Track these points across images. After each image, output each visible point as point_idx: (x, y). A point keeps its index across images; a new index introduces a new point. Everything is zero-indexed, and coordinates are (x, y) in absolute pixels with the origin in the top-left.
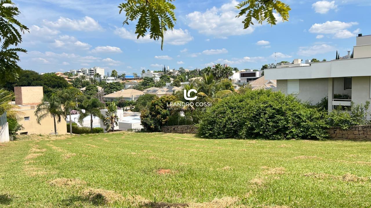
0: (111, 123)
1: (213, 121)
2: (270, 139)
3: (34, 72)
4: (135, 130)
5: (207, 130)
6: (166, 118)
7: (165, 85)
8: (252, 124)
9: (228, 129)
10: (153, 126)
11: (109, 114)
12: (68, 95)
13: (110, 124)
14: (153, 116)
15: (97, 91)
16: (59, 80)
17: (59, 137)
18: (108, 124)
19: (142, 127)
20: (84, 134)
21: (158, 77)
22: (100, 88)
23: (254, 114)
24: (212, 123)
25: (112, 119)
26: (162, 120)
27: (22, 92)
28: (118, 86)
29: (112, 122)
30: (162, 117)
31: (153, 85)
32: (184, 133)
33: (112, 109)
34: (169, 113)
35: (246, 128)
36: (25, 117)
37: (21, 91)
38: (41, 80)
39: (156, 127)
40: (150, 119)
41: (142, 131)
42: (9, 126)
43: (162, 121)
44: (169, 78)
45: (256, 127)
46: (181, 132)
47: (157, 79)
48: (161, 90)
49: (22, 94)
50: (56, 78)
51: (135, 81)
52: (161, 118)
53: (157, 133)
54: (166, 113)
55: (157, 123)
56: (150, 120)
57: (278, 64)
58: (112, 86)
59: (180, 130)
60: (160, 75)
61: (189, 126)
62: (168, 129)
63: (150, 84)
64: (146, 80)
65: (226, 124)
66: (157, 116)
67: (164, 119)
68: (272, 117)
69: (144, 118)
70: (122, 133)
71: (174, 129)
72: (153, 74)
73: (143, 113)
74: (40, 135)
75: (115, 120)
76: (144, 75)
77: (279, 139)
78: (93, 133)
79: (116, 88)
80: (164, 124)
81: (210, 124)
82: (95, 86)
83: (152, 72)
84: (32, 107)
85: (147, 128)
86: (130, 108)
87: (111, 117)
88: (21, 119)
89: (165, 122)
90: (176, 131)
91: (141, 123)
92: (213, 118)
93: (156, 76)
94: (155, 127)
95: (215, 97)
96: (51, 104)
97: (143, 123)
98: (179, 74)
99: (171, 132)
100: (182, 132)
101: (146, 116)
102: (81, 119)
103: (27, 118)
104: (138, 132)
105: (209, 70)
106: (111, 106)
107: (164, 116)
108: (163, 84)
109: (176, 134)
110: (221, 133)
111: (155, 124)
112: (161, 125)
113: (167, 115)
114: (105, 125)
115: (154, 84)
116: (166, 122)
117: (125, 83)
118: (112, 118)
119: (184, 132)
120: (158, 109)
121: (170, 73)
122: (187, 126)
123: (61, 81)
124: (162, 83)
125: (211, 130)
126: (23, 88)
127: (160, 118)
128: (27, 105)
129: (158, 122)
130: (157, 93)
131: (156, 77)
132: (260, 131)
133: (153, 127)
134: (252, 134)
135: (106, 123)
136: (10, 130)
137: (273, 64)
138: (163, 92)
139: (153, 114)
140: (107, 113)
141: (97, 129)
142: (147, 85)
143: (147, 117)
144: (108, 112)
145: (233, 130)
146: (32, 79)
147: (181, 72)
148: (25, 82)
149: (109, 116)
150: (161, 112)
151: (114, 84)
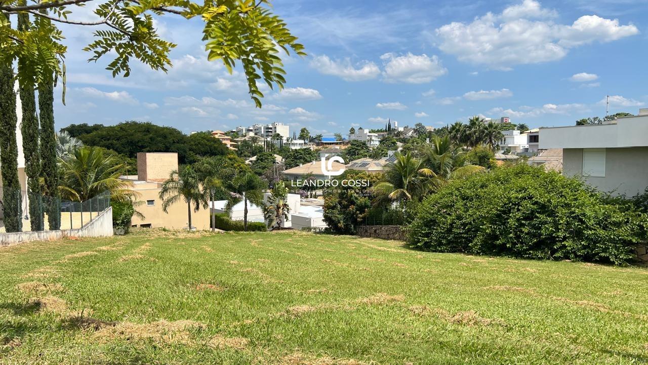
0: (276, 216)
1: (431, 221)
2: (525, 259)
3: (175, 130)
4: (315, 229)
5: (420, 236)
6: (364, 212)
7: (387, 154)
8: (494, 228)
9: (455, 235)
10: (341, 225)
11: (273, 201)
12: (210, 167)
13: (274, 218)
14: (343, 207)
15: (274, 162)
16: (212, 143)
17: (192, 234)
18: (272, 217)
19: (324, 225)
20: (231, 232)
21: (376, 140)
22: (279, 158)
23: (497, 210)
24: (430, 223)
26: (358, 214)
27: (148, 161)
28: (308, 156)
29: (278, 214)
30: (357, 210)
31: (366, 154)
32: (391, 239)
33: (278, 193)
34: (369, 204)
35: (483, 236)
36: (148, 201)
37: (146, 159)
38: (185, 142)
41: (327, 231)
42: (114, 212)
43: (357, 216)
44: (394, 143)
45: (501, 234)
46: (386, 237)
47: (376, 143)
48: (375, 163)
49: (148, 164)
50: (208, 141)
51: (337, 147)
52: (356, 211)
53: (347, 236)
54: (365, 203)
55: (349, 219)
56: (338, 214)
57: (606, 117)
58: (298, 155)
59: (384, 233)
60: (381, 137)
61: (399, 227)
62: (366, 231)
63: (362, 152)
64: (354, 145)
65: (452, 227)
66: (349, 208)
67: (361, 213)
68: (530, 217)
69: (328, 209)
70: (292, 234)
71: (375, 231)
72: (369, 136)
73: (327, 202)
74: (164, 230)
75: (284, 211)
76: (353, 137)
77: (540, 259)
78: (247, 230)
79: (304, 158)
80: (359, 222)
81: (426, 226)
82: (271, 155)
83: (366, 131)
84: (159, 185)
85: (334, 228)
86: (323, 192)
87: (277, 206)
88: (141, 203)
89: (362, 218)
90: (379, 235)
91: (324, 218)
92: (433, 214)
93: (373, 138)
94: (346, 226)
95: (452, 177)
96: (184, 181)
97: (327, 219)
98: (414, 135)
99: (370, 237)
100: (388, 238)
101: (331, 206)
102: (228, 208)
103: (151, 202)
104: (320, 232)
105: (457, 128)
106: (278, 188)
107: (361, 209)
108: (383, 152)
110: (444, 242)
111: (346, 220)
112: (355, 222)
113: (367, 206)
114: (267, 218)
115: (367, 152)
116: (364, 218)
117: (320, 150)
118: (279, 208)
119: (391, 237)
120: (352, 196)
121: (399, 133)
122: (395, 227)
123: (216, 145)
124: (382, 151)
125: (427, 235)
126: (148, 154)
127: (354, 211)
128: (153, 181)
130: (367, 168)
131: (373, 140)
133: (343, 226)
134: (495, 246)
135: (268, 215)
137: (597, 118)
138: (377, 166)
139: (343, 203)
140: (271, 199)
141: (256, 225)
142: (355, 155)
143: (334, 208)
144: (273, 198)
145: (464, 238)
146: (171, 140)
147: (418, 131)
148: (161, 145)
149: (273, 204)
150: (355, 201)
151: (300, 151)
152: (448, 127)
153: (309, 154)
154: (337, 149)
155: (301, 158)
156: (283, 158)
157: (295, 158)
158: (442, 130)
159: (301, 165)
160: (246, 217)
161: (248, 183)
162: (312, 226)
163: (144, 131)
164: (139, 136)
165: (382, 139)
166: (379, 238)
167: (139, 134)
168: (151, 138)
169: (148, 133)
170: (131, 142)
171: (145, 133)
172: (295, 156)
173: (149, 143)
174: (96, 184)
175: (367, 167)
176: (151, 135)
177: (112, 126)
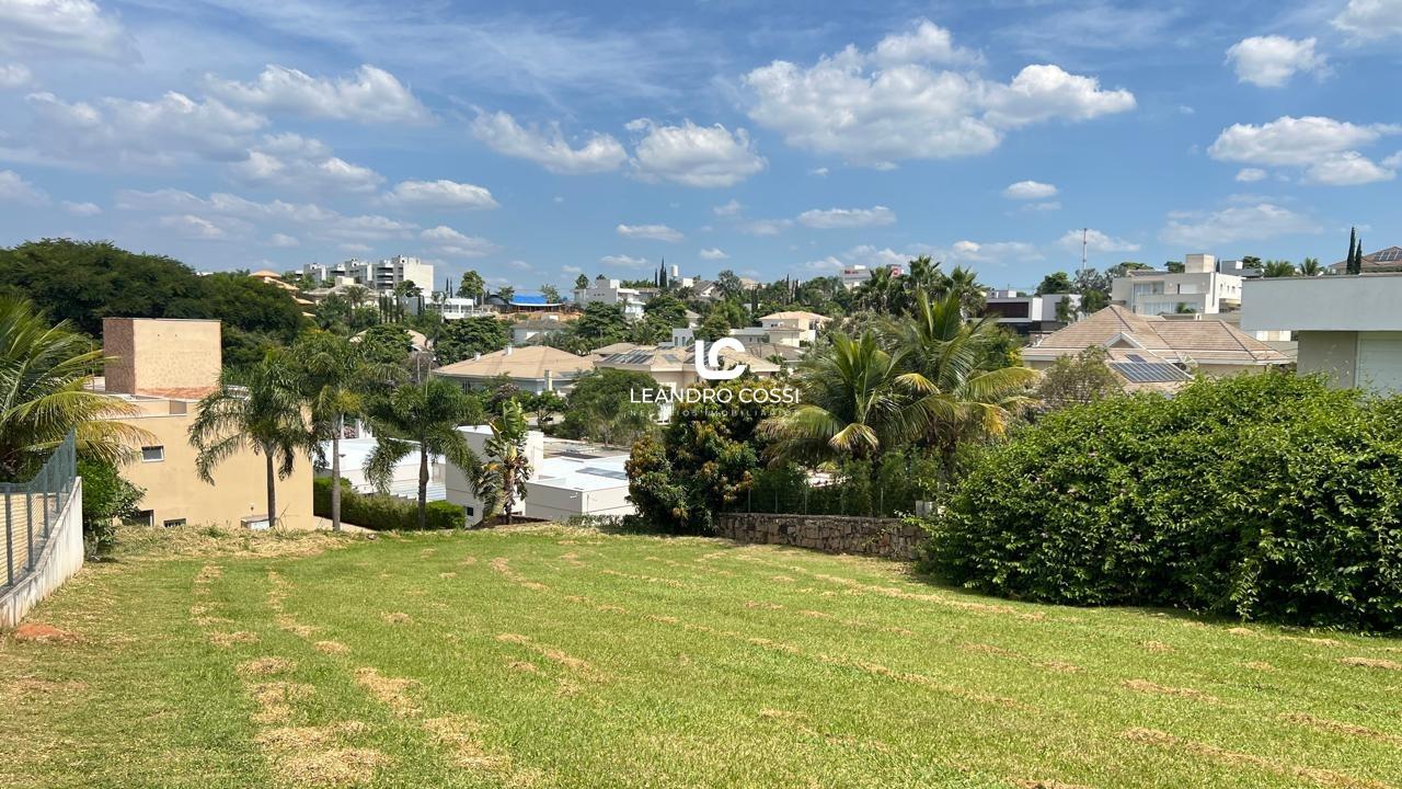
0: (504, 489)
3: (175, 263)
4: (600, 519)
5: (994, 556)
6: (740, 478)
7: (669, 335)
8: (1289, 546)
9: (1119, 558)
10: (681, 510)
11: (498, 449)
12: (332, 361)
13: (501, 494)
14: (678, 465)
15: (410, 349)
16: (270, 299)
17: (292, 544)
18: (493, 490)
19: (631, 510)
20: (392, 533)
21: (636, 305)
22: (419, 340)
24: (1027, 524)
25: (509, 471)
26: (723, 484)
27: (137, 339)
28: (489, 334)
29: (507, 482)
30: (721, 472)
31: (621, 333)
32: (837, 552)
33: (509, 429)
34: (753, 459)
35: (1254, 568)
36: (143, 449)
37: (132, 334)
38: (203, 295)
39: (694, 516)
40: (667, 479)
41: (630, 525)
42: (86, 495)
43: (721, 488)
44: (681, 312)
47: (636, 312)
48: (664, 356)
49: (138, 349)
50: (259, 293)
51: (554, 317)
52: (720, 477)
53: (699, 539)
54: (743, 457)
55: (699, 496)
56: (669, 483)
57: (1111, 271)
58: (466, 334)
60: (646, 297)
61: (866, 522)
62: (752, 528)
63: (611, 329)
64: (594, 313)
65: (1109, 534)
66: (700, 466)
67: (730, 482)
69: (645, 470)
70: (552, 534)
71: (783, 529)
72: (620, 294)
73: (641, 452)
74: (213, 533)
75: (519, 475)
76: (585, 297)
78: (429, 527)
79: (482, 340)
80: (729, 503)
81: (1009, 528)
82: (401, 331)
83: (615, 284)
84: (178, 408)
85: (654, 516)
86: (539, 421)
87: (506, 462)
88: (129, 457)
89: (736, 493)
90: (795, 539)
91: (628, 494)
92: (1028, 498)
93: (630, 300)
94: (692, 513)
95: (969, 395)
96: (256, 396)
97: (637, 495)
98: (717, 296)
99: (765, 543)
100: (826, 548)
101: (651, 463)
102: (380, 464)
103: (153, 451)
104: (612, 528)
105: (881, 280)
106: (508, 416)
107: (734, 470)
108: (660, 331)
109: (798, 551)
110: (1080, 574)
111: (692, 500)
112: (717, 504)
113: (745, 464)
114: (481, 495)
115: (624, 329)
116: (742, 495)
117: (511, 323)
118: (509, 466)
119: (835, 545)
120: (707, 438)
121: (685, 292)
122: (850, 522)
123: (280, 305)
124: (658, 328)
126: (138, 322)
127: (716, 475)
128: (154, 394)
129: (703, 493)
130: (649, 366)
131: (630, 305)
132: (1339, 587)
133: (685, 514)
135: (484, 486)
138: (670, 361)
139: (680, 456)
140: (491, 444)
142: (598, 335)
143: (657, 467)
144: (495, 443)
146: (167, 289)
147: (726, 289)
148: (141, 300)
149: (496, 458)
150: (717, 450)
151: (472, 323)
152: (788, 282)
153: (491, 331)
154: (552, 321)
155: (474, 339)
156: (428, 339)
157: (461, 339)
158: (776, 288)
159: (478, 356)
160: (422, 492)
161: (431, 403)
162: (584, 510)
163: (96, 264)
164: (82, 275)
165: (649, 301)
166: (797, 546)
167: (82, 270)
168: (114, 282)
169: (104, 269)
170: (61, 291)
171: (98, 268)
172: (461, 335)
173: (111, 294)
174: (25, 409)
175: (647, 363)
176: (114, 274)
177: (21, 244)
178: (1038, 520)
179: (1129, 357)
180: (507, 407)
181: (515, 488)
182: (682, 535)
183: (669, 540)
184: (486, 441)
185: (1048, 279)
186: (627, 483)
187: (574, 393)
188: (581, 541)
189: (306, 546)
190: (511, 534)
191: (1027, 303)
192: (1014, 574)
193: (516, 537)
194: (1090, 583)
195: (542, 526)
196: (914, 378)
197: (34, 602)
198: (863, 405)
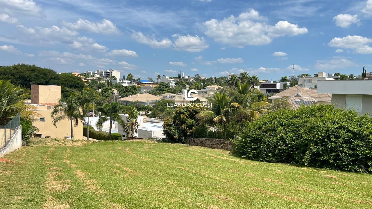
0: (131, 130)
1: (258, 139)
2: (344, 171)
3: (51, 70)
4: (156, 138)
5: (249, 149)
6: (192, 129)
7: (181, 91)
8: (318, 148)
9: (279, 150)
10: (176, 137)
11: (130, 120)
13: (130, 131)
14: (176, 125)
15: (113, 94)
16: (76, 80)
17: (76, 143)
18: (128, 131)
19: (163, 136)
20: (102, 141)
21: (173, 83)
22: (115, 91)
23: (321, 136)
24: (257, 141)
25: (133, 126)
28: (134, 90)
29: (132, 129)
30: (187, 127)
32: (214, 148)
33: (133, 115)
34: (195, 124)
35: (310, 153)
36: (40, 118)
37: (38, 89)
38: (59, 79)
40: (173, 129)
41: (164, 140)
42: (23, 129)
43: (187, 131)
44: (184, 85)
45: (323, 153)
46: (210, 146)
47: (173, 85)
48: (178, 97)
49: (39, 93)
50: (73, 78)
51: (151, 86)
52: (186, 128)
53: (181, 144)
55: (181, 133)
56: (174, 130)
57: (299, 76)
58: (128, 90)
59: (208, 143)
60: (176, 81)
61: (221, 140)
62: (194, 141)
63: (166, 89)
64: (161, 85)
65: (277, 144)
66: (181, 126)
67: (189, 130)
69: (167, 126)
70: (143, 142)
71: (201, 142)
72: (169, 80)
73: (166, 121)
74: (56, 140)
75: (136, 127)
76: (160, 81)
77: (356, 171)
78: (112, 140)
79: (132, 92)
80: (189, 135)
81: (253, 142)
82: (111, 89)
83: (167, 77)
84: (49, 108)
85: (169, 138)
86: (146, 113)
87: (132, 123)
88: (35, 120)
89: (190, 133)
90: (204, 145)
91: (163, 132)
92: (258, 135)
93: (171, 82)
94: (179, 137)
95: (250, 108)
96: (68, 106)
97: (165, 132)
98: (194, 81)
99: (197, 145)
100: (212, 147)
101: (169, 124)
102: (100, 124)
103: (42, 119)
104: (159, 141)
105: (234, 78)
106: (133, 112)
107: (190, 127)
108: (179, 90)
109: (205, 148)
110: (270, 154)
111: (179, 134)
112: (185, 135)
113: (193, 125)
114: (125, 132)
115: (169, 89)
116: (192, 133)
117: (140, 87)
118: (133, 125)
119: (214, 146)
120: (183, 118)
121: (186, 80)
122: (218, 140)
123: (79, 82)
124: (178, 89)
125: (255, 149)
126: (40, 86)
127: (185, 128)
128: (43, 104)
129: (182, 132)
130: (174, 99)
131: (171, 83)
132: (330, 158)
133: (177, 138)
134: (317, 161)
135: (126, 129)
136: (23, 134)
138: (180, 98)
139: (177, 123)
140: (128, 119)
142: (162, 91)
143: (171, 125)
144: (129, 118)
146: (49, 77)
147: (197, 79)
148: (42, 80)
149: (129, 122)
150: (186, 121)
151: (129, 87)
152: (213, 78)
153: (134, 89)
154: (151, 87)
155: (130, 91)
156: (118, 91)
157: (126, 91)
158: (210, 79)
159: (130, 96)
160: (110, 130)
161: (113, 108)
162: (153, 136)
163: (31, 71)
164: (28, 73)
165: (176, 82)
166: (204, 146)
167: (28, 72)
168: (36, 75)
169: (34, 72)
170: (22, 77)
171: (32, 72)
172: (126, 90)
173: (35, 78)
174: (8, 107)
175: (174, 98)
176: (36, 73)
177: (12, 65)
178: (261, 141)
179: (299, 99)
180: (133, 109)
181: (135, 130)
182: (176, 143)
183: (173, 144)
184: (127, 118)
185: (282, 78)
186: (163, 129)
187: (154, 106)
188: (150, 144)
189: (79, 144)
190: (133, 142)
191: (276, 84)
192: (254, 154)
193: (134, 143)
194: (273, 156)
195: (141, 140)
196: (236, 104)
197: (5, 154)
198: (223, 111)
